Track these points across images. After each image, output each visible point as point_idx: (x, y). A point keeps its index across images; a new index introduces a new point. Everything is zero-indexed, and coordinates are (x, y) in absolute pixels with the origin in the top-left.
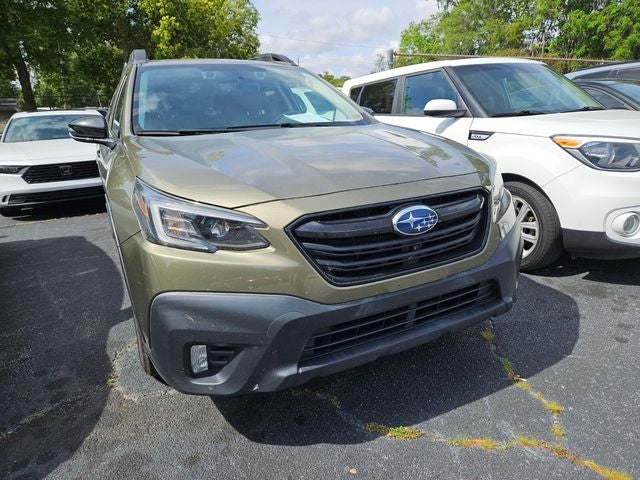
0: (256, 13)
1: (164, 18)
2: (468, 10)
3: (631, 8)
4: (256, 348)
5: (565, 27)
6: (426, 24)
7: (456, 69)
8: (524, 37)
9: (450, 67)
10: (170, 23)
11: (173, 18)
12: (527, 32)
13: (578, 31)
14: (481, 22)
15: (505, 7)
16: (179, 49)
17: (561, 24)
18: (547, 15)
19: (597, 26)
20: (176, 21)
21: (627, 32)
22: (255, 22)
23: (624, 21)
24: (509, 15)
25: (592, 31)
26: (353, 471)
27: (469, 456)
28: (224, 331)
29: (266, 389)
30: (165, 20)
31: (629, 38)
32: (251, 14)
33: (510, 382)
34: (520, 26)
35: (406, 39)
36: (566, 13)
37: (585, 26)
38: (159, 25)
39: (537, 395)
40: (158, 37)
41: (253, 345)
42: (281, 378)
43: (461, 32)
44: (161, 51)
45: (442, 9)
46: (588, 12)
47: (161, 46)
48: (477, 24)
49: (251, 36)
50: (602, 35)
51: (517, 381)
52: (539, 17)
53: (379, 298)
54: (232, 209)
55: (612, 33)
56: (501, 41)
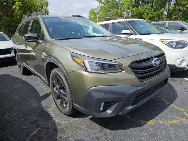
0: (48, 2)
1: (17, 2)
2: (108, 6)
3: (149, 8)
4: (122, 101)
5: (133, 12)
6: (96, 9)
7: (128, 21)
8: (123, 14)
9: (126, 21)
10: (19, 4)
11: (20, 2)
12: (123, 13)
13: (136, 13)
14: (111, 9)
15: (117, 5)
16: (22, 13)
17: (132, 11)
18: (128, 9)
19: (141, 12)
20: (21, 3)
21: (148, 14)
22: (47, 5)
23: (147, 11)
24: (119, 8)
25: (140, 13)
26: (145, 134)
27: (172, 125)
28: (113, 97)
29: (123, 113)
30: (17, 3)
31: (149, 15)
32: (46, 2)
33: (169, 105)
34: (122, 11)
35: (90, 13)
36: (133, 8)
37: (138, 12)
38: (15, 4)
39: (177, 108)
40: (15, 8)
41: (121, 101)
42: (128, 110)
43: (106, 12)
44: (16, 13)
45: (100, 5)
46: (138, 8)
47: (16, 11)
48: (110, 10)
49: (46, 10)
50: (142, 14)
51: (170, 105)
52: (126, 9)
53: (149, 84)
54: (111, 60)
55: (144, 14)
56: (117, 15)
